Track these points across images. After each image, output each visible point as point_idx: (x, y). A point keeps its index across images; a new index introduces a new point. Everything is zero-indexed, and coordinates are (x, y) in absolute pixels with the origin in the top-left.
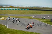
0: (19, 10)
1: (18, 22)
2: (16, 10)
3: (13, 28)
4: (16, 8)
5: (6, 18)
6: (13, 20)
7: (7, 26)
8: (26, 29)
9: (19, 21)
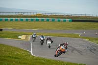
0: (53, 20)
1: (50, 42)
2: (48, 20)
3: (42, 56)
4: (47, 17)
5: (30, 37)
6: (42, 39)
7: (31, 52)
8: (55, 56)
9: (52, 42)
